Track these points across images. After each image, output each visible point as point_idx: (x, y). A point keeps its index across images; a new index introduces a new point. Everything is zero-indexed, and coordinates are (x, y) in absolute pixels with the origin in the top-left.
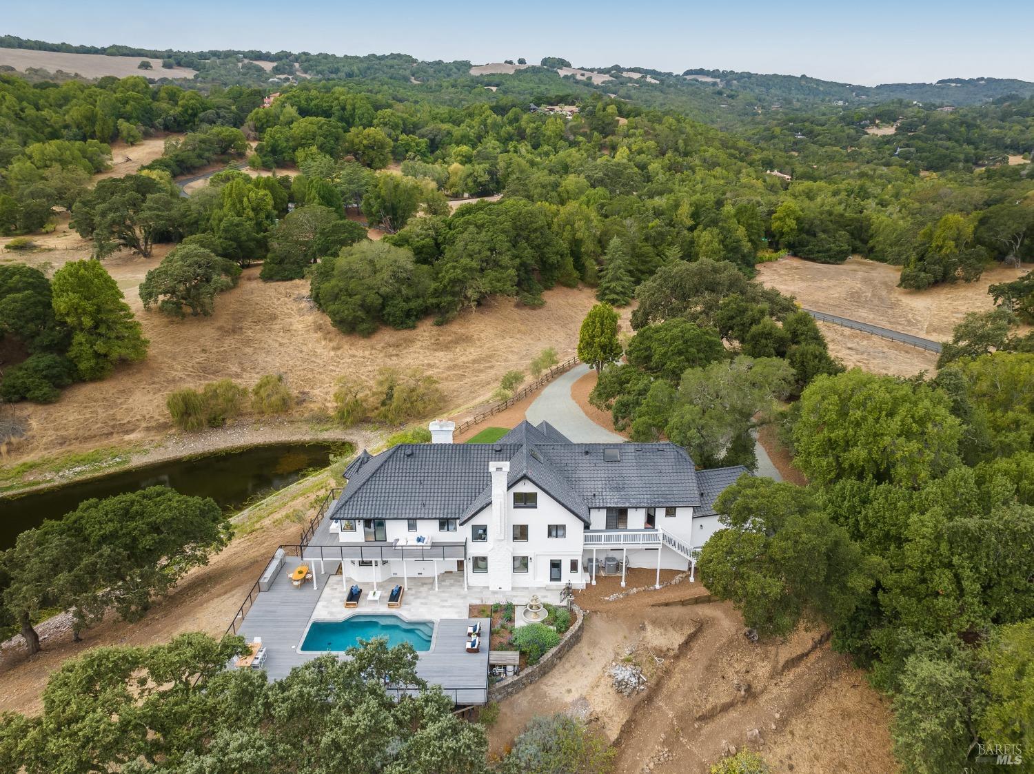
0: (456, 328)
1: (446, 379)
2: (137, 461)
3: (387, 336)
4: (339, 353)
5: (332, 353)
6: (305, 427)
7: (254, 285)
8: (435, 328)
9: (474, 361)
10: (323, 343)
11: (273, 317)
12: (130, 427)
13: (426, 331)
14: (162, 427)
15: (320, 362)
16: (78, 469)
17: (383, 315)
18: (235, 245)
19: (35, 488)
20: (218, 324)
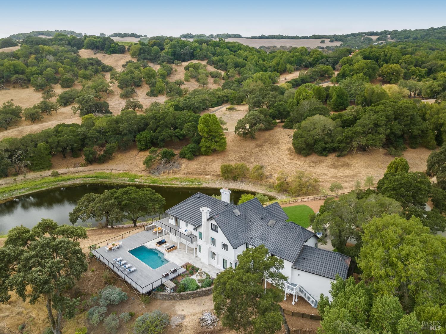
0: (346, 159)
1: (328, 182)
2: (205, 185)
3: (314, 158)
4: (291, 161)
5: (289, 161)
6: (264, 188)
7: (280, 129)
8: (336, 158)
9: (346, 176)
10: (288, 156)
11: (277, 143)
12: (208, 173)
13: (331, 158)
14: (218, 176)
15: (283, 163)
16: (186, 183)
17: (314, 148)
18: (278, 113)
19: (173, 186)
20: (257, 142)
